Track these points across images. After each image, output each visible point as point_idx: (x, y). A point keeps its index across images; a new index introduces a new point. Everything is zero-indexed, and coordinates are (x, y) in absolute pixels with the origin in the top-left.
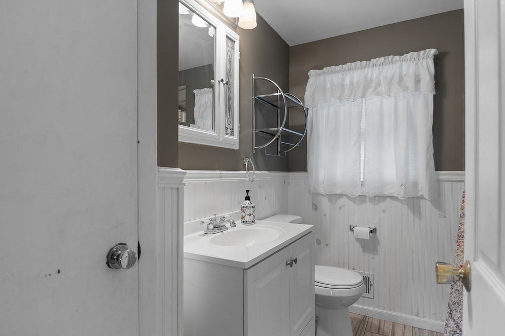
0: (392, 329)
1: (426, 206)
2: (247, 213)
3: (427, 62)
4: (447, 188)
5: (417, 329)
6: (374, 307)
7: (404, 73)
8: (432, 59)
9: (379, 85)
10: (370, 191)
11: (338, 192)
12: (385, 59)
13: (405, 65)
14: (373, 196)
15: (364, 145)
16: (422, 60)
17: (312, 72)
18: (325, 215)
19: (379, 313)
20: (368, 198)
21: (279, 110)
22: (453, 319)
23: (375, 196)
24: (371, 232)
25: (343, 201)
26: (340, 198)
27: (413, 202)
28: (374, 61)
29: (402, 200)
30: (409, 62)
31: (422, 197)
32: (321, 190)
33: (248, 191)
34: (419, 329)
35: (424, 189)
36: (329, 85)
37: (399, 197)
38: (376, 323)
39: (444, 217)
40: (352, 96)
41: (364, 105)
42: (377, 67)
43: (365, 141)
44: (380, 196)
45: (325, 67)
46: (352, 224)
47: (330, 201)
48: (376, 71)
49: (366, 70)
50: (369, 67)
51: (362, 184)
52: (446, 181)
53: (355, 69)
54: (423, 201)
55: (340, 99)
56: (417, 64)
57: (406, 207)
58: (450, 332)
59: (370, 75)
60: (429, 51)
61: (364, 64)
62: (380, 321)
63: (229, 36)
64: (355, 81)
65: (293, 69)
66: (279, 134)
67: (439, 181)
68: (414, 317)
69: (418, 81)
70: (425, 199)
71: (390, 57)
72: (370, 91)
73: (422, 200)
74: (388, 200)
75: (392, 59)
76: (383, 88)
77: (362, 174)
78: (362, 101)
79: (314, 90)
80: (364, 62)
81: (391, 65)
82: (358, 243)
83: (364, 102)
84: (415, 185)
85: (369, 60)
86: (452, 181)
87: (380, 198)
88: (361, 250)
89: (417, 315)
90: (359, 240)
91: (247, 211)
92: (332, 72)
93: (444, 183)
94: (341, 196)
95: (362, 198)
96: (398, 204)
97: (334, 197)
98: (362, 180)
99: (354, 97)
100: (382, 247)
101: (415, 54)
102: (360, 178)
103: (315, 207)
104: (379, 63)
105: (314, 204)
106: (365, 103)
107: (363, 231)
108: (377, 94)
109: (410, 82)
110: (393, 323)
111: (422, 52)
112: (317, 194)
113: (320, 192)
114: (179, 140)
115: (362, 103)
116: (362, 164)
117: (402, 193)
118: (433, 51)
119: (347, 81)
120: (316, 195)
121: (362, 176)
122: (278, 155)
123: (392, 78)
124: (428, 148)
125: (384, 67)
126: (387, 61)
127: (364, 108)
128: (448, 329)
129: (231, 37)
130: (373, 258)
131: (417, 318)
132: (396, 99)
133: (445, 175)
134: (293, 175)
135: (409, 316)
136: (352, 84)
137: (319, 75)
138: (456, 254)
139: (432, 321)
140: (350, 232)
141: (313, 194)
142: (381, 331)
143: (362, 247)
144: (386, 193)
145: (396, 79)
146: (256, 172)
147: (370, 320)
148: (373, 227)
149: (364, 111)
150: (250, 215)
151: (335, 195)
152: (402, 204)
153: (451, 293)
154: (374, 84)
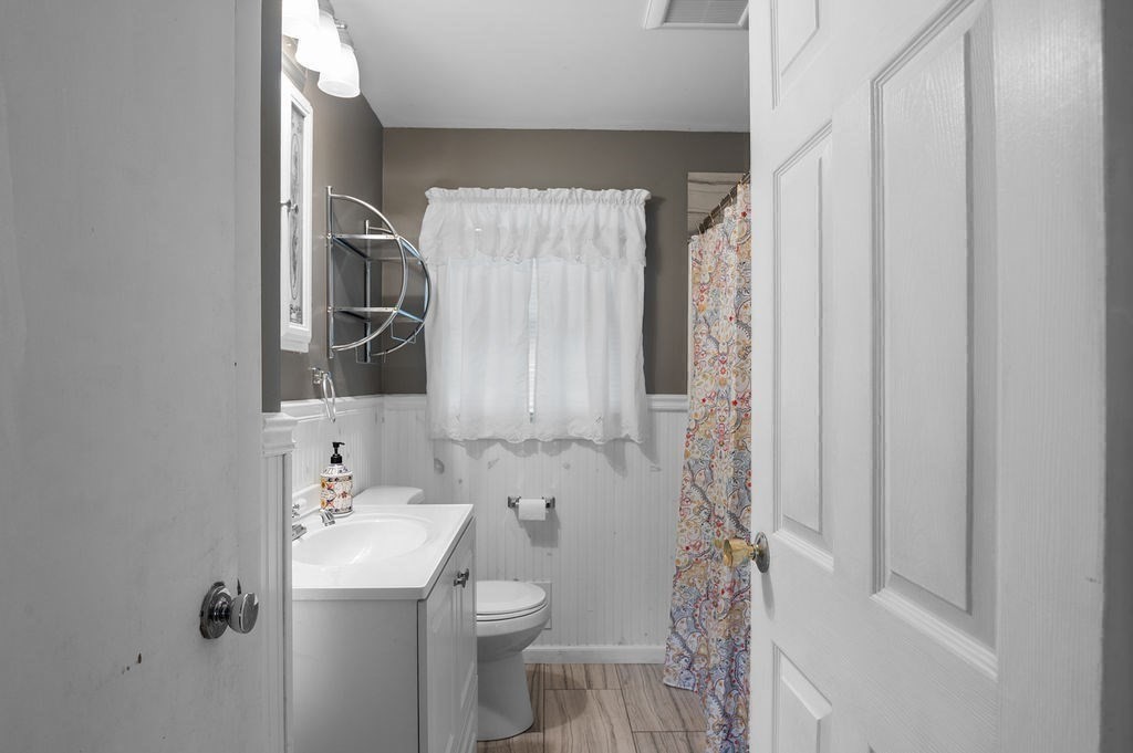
0: (586, 676)
1: (633, 453)
2: (339, 491)
3: (636, 210)
4: (663, 421)
5: (622, 667)
6: (552, 644)
7: (601, 224)
8: (643, 207)
9: (560, 238)
10: (546, 431)
11: (487, 434)
12: (571, 193)
13: (603, 210)
14: (550, 440)
15: (534, 345)
16: (627, 205)
17: (434, 193)
18: (460, 481)
19: (561, 653)
20: (540, 444)
21: (369, 263)
22: (676, 633)
23: (555, 440)
24: (548, 506)
25: (495, 451)
26: (488, 447)
27: (614, 448)
28: (552, 192)
29: (597, 446)
30: (608, 205)
31: (627, 439)
32: (454, 431)
33: (336, 445)
34: (625, 665)
35: (630, 427)
36: (469, 224)
37: (594, 440)
38: (557, 671)
39: (659, 470)
40: (516, 252)
41: (534, 270)
42: (558, 205)
43: (537, 338)
44: (560, 440)
45: (463, 186)
46: (513, 495)
47: (471, 453)
48: (556, 210)
49: (539, 206)
50: (543, 202)
51: (531, 419)
52: (661, 411)
53: (519, 201)
54: (628, 446)
55: (493, 254)
56: (620, 210)
57: (602, 457)
58: (673, 657)
59: (545, 217)
60: (639, 193)
61: (536, 195)
62: (563, 666)
63: (296, 103)
64: (520, 224)
65: (388, 177)
66: (389, 321)
67: (651, 411)
68: (617, 647)
69: (622, 241)
70: (632, 441)
71: (580, 190)
72: (546, 247)
73: (627, 444)
74: (574, 445)
75: (582, 195)
76: (568, 245)
77: (531, 398)
78: (532, 262)
79: (441, 230)
80: (535, 192)
81: (580, 206)
82: (523, 530)
83: (534, 265)
84: (617, 418)
85: (542, 188)
86: (668, 411)
87: (562, 443)
88: (529, 540)
89: (620, 643)
90: (525, 524)
91: (339, 488)
92: (475, 200)
93: (657, 414)
94: (490, 441)
95: (531, 444)
96: (590, 452)
97: (477, 446)
98: (532, 410)
99: (519, 254)
100: (565, 532)
101: (619, 192)
102: (528, 407)
103: (441, 467)
104: (561, 196)
105: (437, 461)
106: (537, 268)
107: (533, 506)
108: (559, 254)
109: (611, 242)
110: (585, 665)
111: (629, 191)
112: (444, 440)
113: (451, 437)
114: (282, 348)
115: (531, 267)
116: (532, 380)
117: (600, 434)
118: (644, 194)
119: (506, 223)
120: (440, 443)
121: (531, 404)
122: (366, 360)
123: (585, 227)
124: (637, 357)
125: (569, 206)
126: (574, 197)
127: (534, 276)
128: (671, 654)
129: (300, 107)
130: (550, 554)
131: (621, 647)
132: (588, 266)
133: (661, 401)
134: (391, 401)
135: (609, 647)
136: (514, 230)
137: (450, 200)
138: (679, 529)
139: (644, 647)
140: (510, 511)
141: (434, 440)
142: (569, 683)
143: (530, 536)
144: (573, 434)
145: (590, 232)
146: (337, 400)
147: (547, 670)
148: (549, 496)
149: (534, 281)
150: (344, 495)
151: (480, 440)
152: (597, 451)
153: (674, 594)
154: (552, 235)
